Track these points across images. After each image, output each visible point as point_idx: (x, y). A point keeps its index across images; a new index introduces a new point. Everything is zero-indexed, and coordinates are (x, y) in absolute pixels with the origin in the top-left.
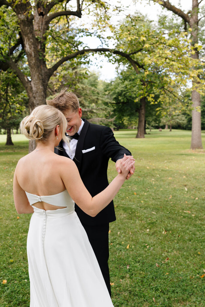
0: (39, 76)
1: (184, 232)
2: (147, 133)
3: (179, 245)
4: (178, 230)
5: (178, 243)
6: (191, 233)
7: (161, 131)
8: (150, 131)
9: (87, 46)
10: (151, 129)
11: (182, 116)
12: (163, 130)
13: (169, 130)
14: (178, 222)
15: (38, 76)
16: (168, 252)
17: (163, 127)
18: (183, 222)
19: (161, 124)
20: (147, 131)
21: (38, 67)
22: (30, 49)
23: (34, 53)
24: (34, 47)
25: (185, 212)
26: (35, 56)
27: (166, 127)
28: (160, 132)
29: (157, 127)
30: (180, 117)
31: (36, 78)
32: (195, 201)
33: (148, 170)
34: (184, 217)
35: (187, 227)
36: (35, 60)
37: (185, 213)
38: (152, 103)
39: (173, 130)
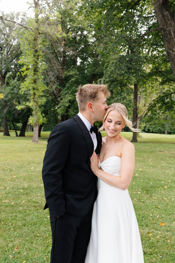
1: (14, 219)
3: (17, 233)
4: (9, 220)
5: (15, 230)
6: (21, 219)
14: (3, 212)
16: (12, 242)
18: (8, 211)
25: (3, 201)
32: (7, 190)
34: (6, 206)
35: (14, 214)
37: (5, 203)
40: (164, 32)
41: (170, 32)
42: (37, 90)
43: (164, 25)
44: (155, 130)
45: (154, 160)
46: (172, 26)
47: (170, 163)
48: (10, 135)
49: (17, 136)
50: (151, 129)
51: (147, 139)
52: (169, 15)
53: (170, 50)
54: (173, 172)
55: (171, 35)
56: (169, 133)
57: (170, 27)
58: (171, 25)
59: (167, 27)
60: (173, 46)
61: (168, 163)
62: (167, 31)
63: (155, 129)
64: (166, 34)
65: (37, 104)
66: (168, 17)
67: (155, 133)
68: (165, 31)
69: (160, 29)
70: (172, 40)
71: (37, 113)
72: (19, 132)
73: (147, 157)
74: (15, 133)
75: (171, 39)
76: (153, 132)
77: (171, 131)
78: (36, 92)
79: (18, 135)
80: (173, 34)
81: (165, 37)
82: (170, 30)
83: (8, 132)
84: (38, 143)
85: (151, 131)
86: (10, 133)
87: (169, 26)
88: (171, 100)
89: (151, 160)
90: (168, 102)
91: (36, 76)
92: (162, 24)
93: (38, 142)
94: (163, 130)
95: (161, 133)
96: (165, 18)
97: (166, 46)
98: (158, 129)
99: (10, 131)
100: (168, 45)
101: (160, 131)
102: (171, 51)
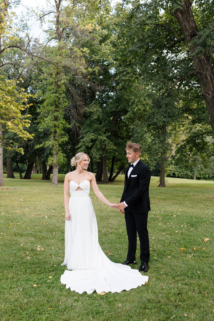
40: (201, 76)
41: (206, 76)
43: (200, 69)
44: (182, 175)
45: (192, 203)
46: (209, 70)
47: (207, 205)
48: (15, 177)
49: (21, 178)
50: (176, 173)
51: (174, 184)
52: (205, 60)
53: (206, 93)
54: (211, 212)
55: (207, 79)
56: (198, 179)
57: (207, 71)
58: (207, 69)
59: (203, 71)
60: (209, 90)
61: (205, 205)
62: (203, 75)
63: (181, 173)
64: (202, 77)
66: (205, 62)
67: (182, 178)
68: (202, 74)
69: (196, 72)
70: (208, 84)
72: (23, 175)
73: (183, 200)
74: (19, 175)
75: (207, 82)
76: (179, 177)
77: (200, 176)
80: (209, 78)
81: (202, 81)
82: (207, 74)
83: (13, 173)
84: (57, 185)
85: (177, 175)
86: (15, 175)
87: (205, 71)
88: (203, 141)
89: (187, 202)
90: (199, 143)
92: (199, 68)
94: (191, 174)
95: (188, 178)
96: (201, 63)
97: (202, 89)
98: (185, 173)
99: (15, 173)
100: (205, 88)
101: (187, 176)
102: (207, 95)
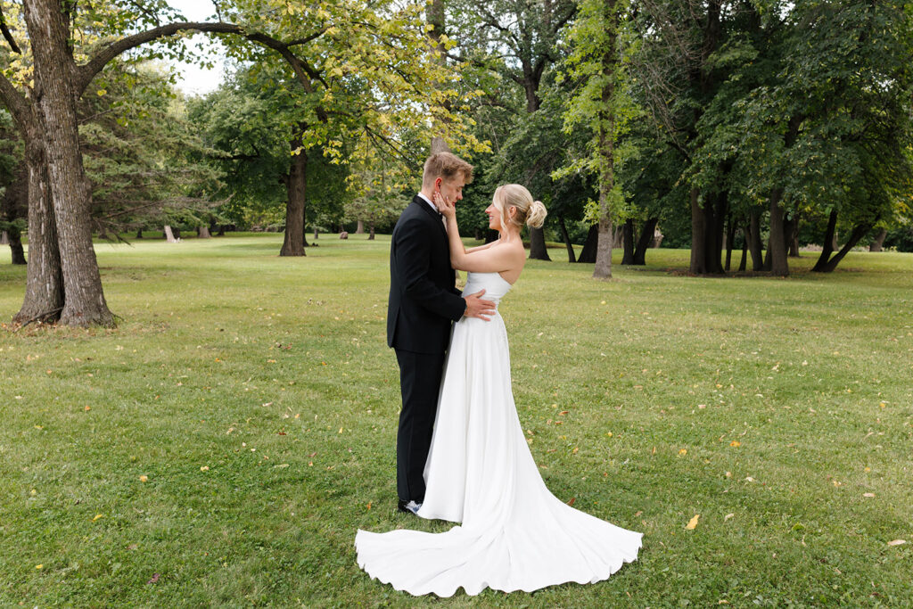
0: (64, 87)
2: (310, 243)
7: (346, 238)
8: (317, 237)
9: (180, 14)
10: (318, 231)
11: (402, 198)
12: (350, 236)
13: (368, 236)
15: (62, 85)
17: (351, 229)
19: (346, 220)
20: (310, 238)
21: (62, 64)
22: (42, 17)
23: (51, 27)
24: (51, 14)
26: (53, 37)
27: (360, 227)
28: (345, 241)
29: (334, 229)
30: (396, 201)
31: (56, 91)
33: (338, 322)
36: (53, 45)
38: (335, 161)
39: (376, 236)
42: (611, 119)
48: (550, 258)
49: (572, 259)
65: (612, 160)
71: (608, 189)
72: (578, 250)
74: (565, 252)
78: (607, 124)
79: (577, 259)
83: (545, 248)
84: (608, 279)
86: (550, 252)
91: (609, 78)
93: (610, 276)
99: (551, 247)
